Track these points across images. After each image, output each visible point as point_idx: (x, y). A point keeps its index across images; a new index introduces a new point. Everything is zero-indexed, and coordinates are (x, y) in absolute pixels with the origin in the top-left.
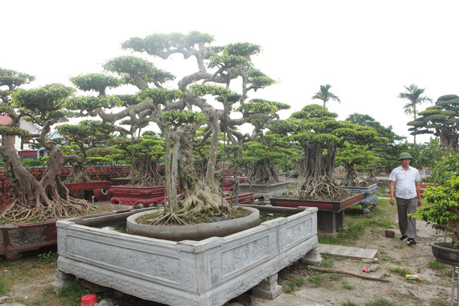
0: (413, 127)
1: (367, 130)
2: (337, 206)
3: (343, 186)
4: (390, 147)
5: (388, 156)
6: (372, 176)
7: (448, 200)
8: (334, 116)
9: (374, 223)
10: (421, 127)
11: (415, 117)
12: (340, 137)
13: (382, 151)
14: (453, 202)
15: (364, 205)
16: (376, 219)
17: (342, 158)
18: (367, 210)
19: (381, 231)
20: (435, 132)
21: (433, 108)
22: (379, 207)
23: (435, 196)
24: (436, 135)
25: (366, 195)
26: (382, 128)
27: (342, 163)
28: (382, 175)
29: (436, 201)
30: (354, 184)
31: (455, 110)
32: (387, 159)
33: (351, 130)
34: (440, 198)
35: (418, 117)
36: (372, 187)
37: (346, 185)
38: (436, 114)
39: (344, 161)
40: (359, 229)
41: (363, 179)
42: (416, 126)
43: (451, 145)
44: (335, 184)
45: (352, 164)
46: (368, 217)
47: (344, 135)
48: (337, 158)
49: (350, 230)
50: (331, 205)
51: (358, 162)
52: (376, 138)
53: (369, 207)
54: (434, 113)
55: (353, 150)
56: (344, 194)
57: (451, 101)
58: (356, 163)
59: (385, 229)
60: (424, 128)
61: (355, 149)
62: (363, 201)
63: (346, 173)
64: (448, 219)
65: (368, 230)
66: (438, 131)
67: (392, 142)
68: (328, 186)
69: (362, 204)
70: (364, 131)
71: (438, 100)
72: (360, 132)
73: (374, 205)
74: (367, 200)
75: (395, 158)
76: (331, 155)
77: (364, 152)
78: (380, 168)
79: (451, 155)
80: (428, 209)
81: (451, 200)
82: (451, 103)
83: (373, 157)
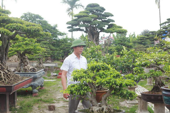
0: (70, 25)
1: (34, 26)
2: (9, 89)
3: (16, 72)
4: (55, 41)
5: (53, 48)
6: (40, 63)
7: (86, 78)
8: (7, 13)
9: (41, 100)
10: (76, 25)
11: (73, 18)
12: (12, 31)
13: (48, 44)
14: (89, 79)
15: (34, 87)
16: (43, 97)
17: (15, 49)
18: (36, 90)
19: (45, 106)
20: (85, 30)
21: (84, 12)
22: (45, 88)
23: (78, 76)
24: (86, 32)
25: (35, 79)
26: (49, 26)
27: (16, 53)
28: (48, 63)
29: (78, 79)
30: (25, 70)
31: (97, 15)
32: (51, 50)
33: (21, 25)
34: (81, 77)
35: (74, 18)
36: (40, 72)
37: (19, 71)
38: (85, 16)
39: (17, 51)
40: (29, 106)
41: (33, 66)
42: (73, 25)
43: (95, 39)
44: (8, 71)
45: (24, 54)
46: (36, 96)
47: (15, 29)
48: (10, 48)
49: (21, 108)
50: (5, 88)
51: (28, 52)
52: (41, 32)
53: (38, 88)
54: (84, 16)
55: (24, 43)
56: (16, 79)
57: (95, 8)
58: (27, 53)
59: (49, 104)
60: (78, 27)
61: (26, 41)
62: (32, 83)
63: (19, 62)
64: (86, 91)
65: (35, 107)
66: (86, 29)
67: (56, 37)
68: (2, 72)
69: (32, 86)
70: (32, 27)
71: (87, 6)
72: (29, 28)
73: (42, 86)
74: (36, 83)
75: (58, 49)
76: (5, 46)
77: (33, 44)
78: (47, 57)
79: (92, 47)
80: (74, 86)
81: (88, 78)
82: (95, 9)
83: (40, 48)
